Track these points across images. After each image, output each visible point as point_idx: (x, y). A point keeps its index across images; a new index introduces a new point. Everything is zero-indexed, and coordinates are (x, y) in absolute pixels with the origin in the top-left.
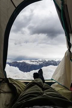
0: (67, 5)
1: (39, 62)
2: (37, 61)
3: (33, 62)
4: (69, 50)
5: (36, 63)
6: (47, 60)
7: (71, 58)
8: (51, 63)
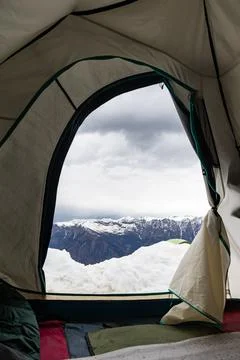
0: (203, 101)
1: (124, 225)
2: (120, 221)
3: (107, 224)
4: (215, 210)
5: (116, 227)
6: (149, 219)
7: (219, 233)
8: (162, 227)
